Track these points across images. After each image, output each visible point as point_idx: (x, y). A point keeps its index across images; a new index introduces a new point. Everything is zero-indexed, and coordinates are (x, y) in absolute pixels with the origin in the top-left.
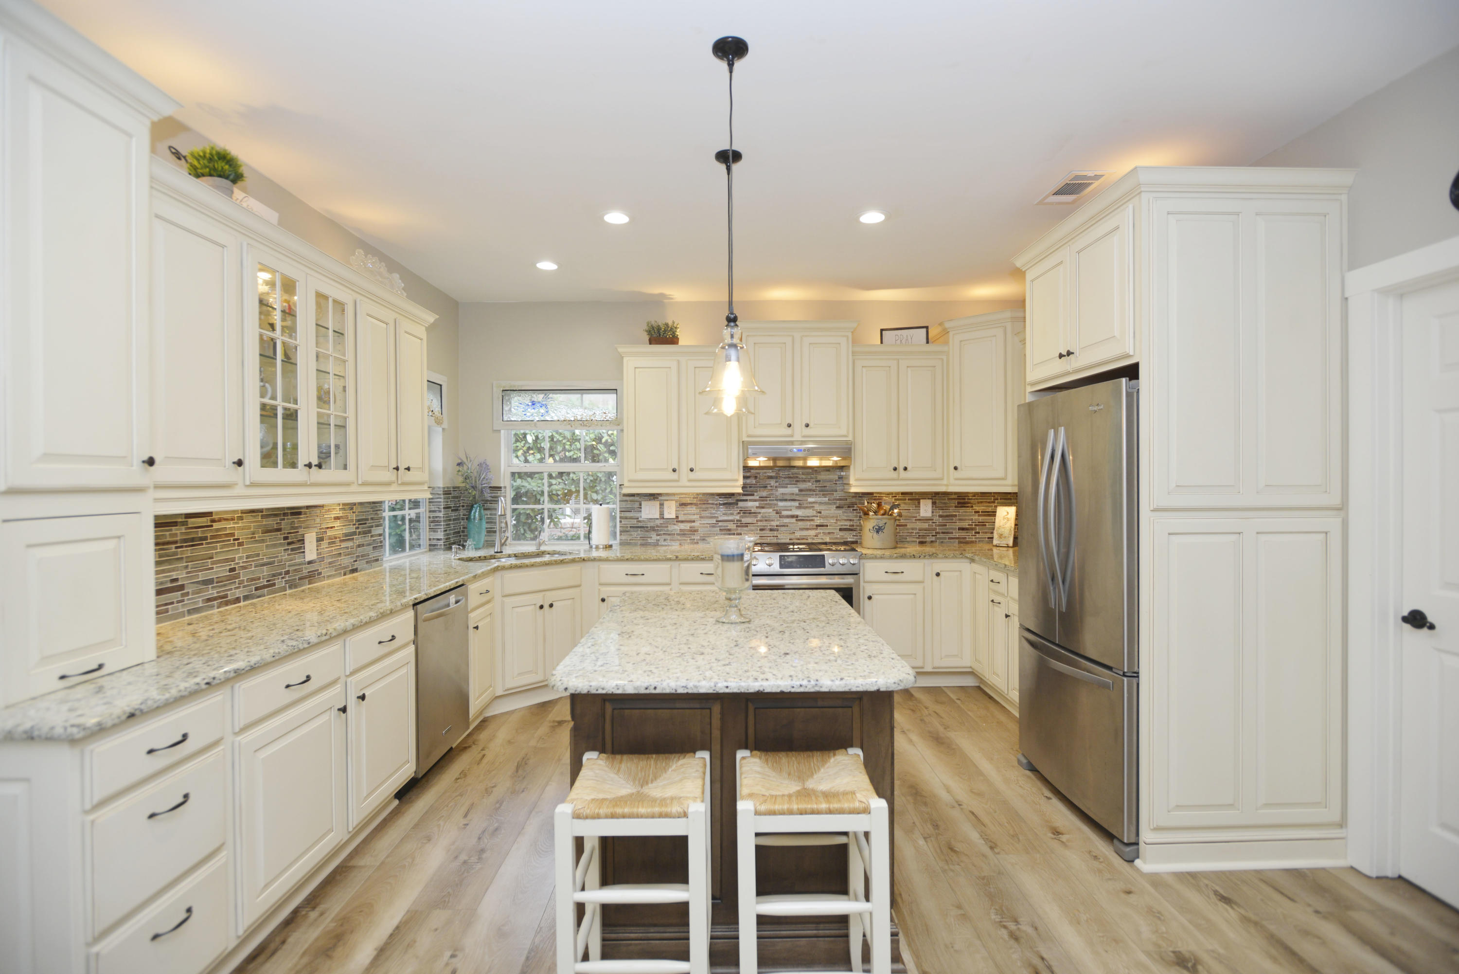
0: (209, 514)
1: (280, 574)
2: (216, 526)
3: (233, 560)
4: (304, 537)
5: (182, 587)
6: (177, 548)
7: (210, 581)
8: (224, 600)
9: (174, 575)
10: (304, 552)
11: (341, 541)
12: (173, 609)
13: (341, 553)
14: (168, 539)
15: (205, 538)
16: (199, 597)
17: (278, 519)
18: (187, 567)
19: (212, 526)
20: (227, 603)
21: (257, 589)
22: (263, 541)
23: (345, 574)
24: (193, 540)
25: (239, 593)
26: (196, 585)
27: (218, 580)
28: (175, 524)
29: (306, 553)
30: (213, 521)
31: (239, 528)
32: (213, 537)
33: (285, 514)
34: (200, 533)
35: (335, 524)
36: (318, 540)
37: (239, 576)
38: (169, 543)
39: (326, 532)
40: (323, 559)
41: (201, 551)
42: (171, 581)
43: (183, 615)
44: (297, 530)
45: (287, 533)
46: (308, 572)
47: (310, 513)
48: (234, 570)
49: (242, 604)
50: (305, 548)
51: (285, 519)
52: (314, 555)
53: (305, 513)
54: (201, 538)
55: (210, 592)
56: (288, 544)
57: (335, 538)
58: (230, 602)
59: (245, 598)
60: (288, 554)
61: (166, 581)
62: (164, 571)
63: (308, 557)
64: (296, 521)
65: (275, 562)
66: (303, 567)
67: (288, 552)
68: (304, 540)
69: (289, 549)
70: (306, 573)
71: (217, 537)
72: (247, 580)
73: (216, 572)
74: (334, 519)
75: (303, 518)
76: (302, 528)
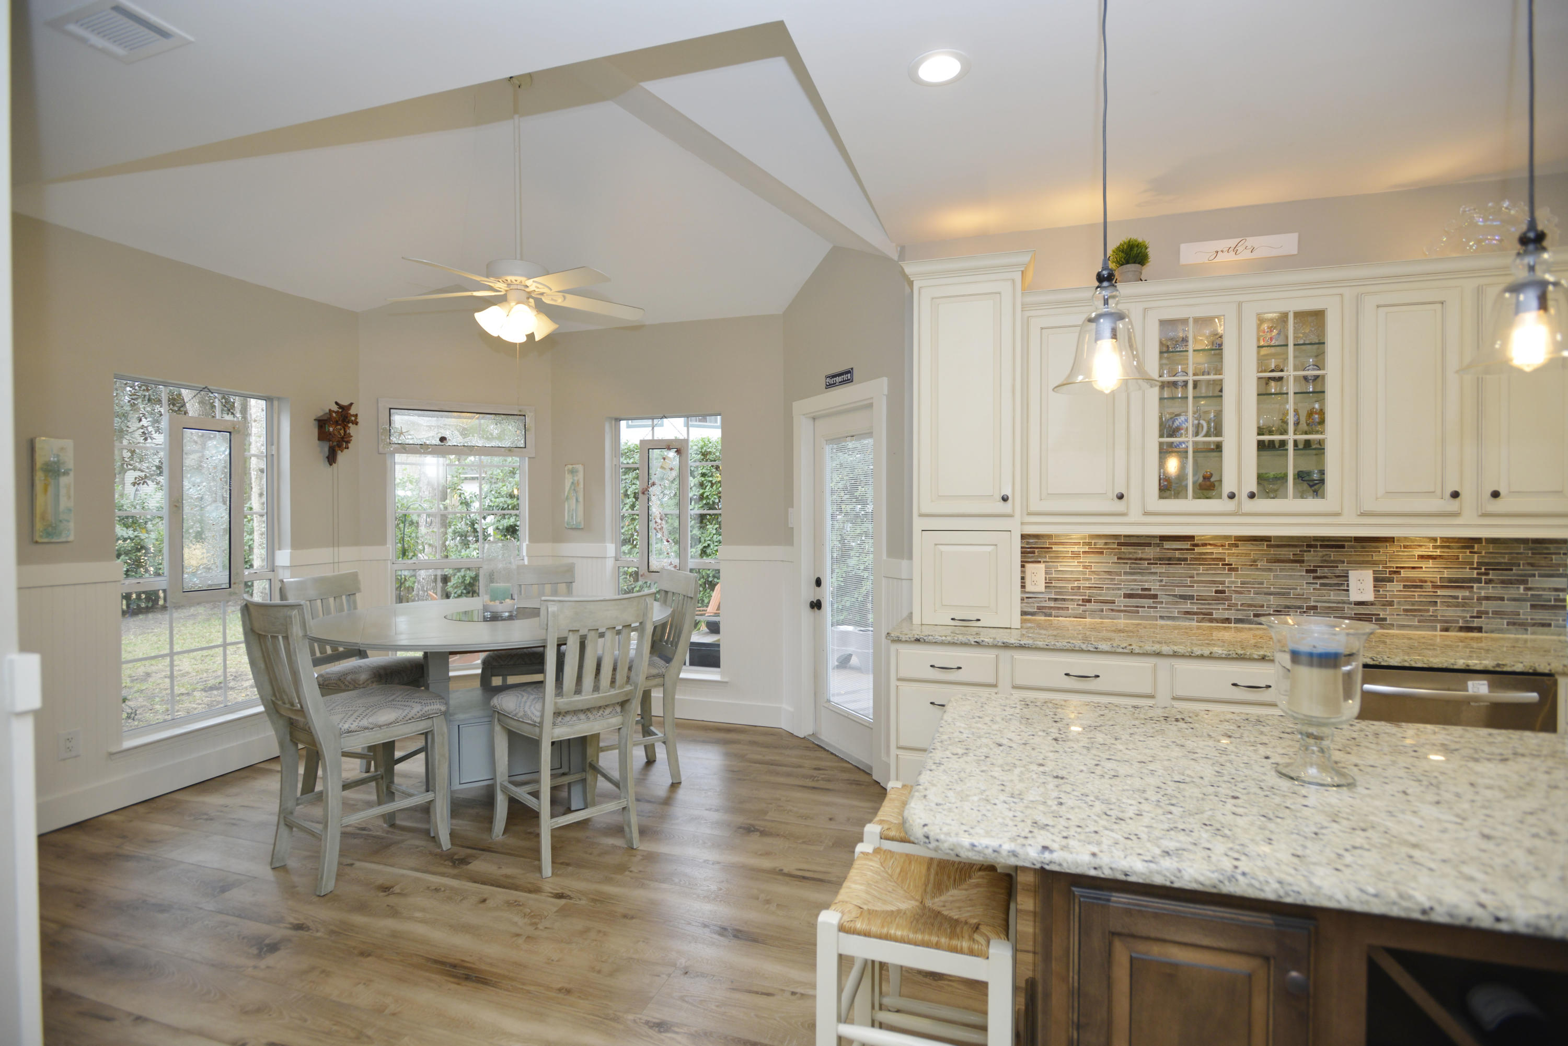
0: (1191, 538)
1: (1300, 607)
2: (1197, 550)
3: (1223, 583)
4: (1347, 573)
5: (1155, 596)
6: (1148, 564)
7: (1191, 597)
8: (1207, 616)
9: (1147, 586)
10: (1348, 590)
11: (1435, 587)
12: (1143, 612)
13: (1436, 602)
14: (1140, 556)
15: (1185, 560)
16: (1176, 608)
17: (1297, 551)
18: (1161, 581)
19: (1194, 550)
20: (1211, 621)
21: (1255, 615)
22: (1270, 570)
23: (1447, 630)
24: (1170, 559)
25: (1231, 614)
26: (1171, 597)
27: (1199, 598)
28: (1149, 545)
29: (1351, 592)
30: (1197, 545)
31: (1229, 555)
32: (1192, 559)
33: (1309, 546)
34: (1177, 554)
35: (1423, 564)
36: (1379, 580)
37: (1229, 599)
38: (1141, 559)
39: (1399, 573)
40: (1391, 604)
41: (1180, 570)
42: (1143, 589)
43: (1155, 618)
44: (1333, 564)
45: (1314, 566)
46: (1355, 614)
47: (1363, 547)
48: (1223, 592)
49: (1232, 625)
50: (1348, 586)
51: (1310, 551)
52: (1369, 596)
53: (1352, 547)
54: (1179, 559)
55: (1188, 606)
56: (1314, 578)
57: (1422, 581)
58: (1217, 621)
59: (1238, 621)
60: (1314, 589)
61: (1136, 588)
62: (1135, 580)
63: (1355, 596)
64: (1333, 554)
65: (1289, 593)
66: (1346, 606)
67: (1315, 586)
68: (1348, 577)
69: (1317, 583)
70: (1351, 614)
71: (1201, 560)
72: (1242, 605)
73: (1197, 590)
74: (1421, 557)
75: (1347, 552)
76: (1343, 562)
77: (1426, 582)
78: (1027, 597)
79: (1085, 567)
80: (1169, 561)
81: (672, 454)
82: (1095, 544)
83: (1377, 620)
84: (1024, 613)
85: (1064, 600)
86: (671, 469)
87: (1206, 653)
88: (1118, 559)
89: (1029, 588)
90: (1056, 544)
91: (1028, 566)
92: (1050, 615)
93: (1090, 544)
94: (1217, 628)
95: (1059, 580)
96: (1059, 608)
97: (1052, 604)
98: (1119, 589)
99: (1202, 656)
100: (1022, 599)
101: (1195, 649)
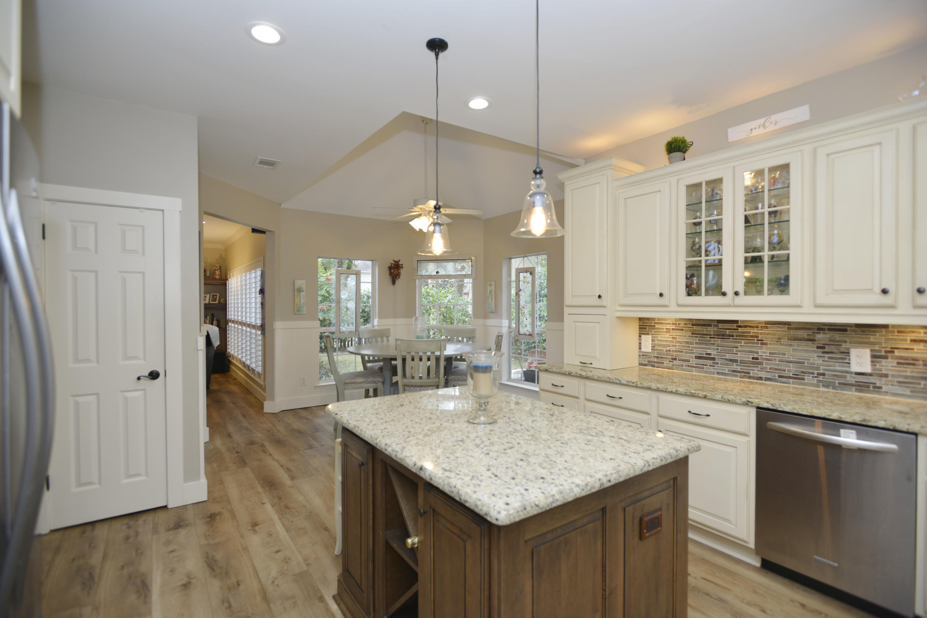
0: (736, 322)
1: (813, 373)
2: (740, 329)
3: (757, 353)
4: (849, 351)
5: (714, 359)
6: (710, 338)
7: (736, 361)
8: (746, 375)
9: (709, 352)
10: (849, 363)
12: (706, 368)
14: (705, 333)
15: (733, 336)
16: (727, 367)
17: (810, 332)
18: (718, 349)
19: (738, 329)
20: (750, 377)
21: (779, 376)
22: (791, 345)
24: (723, 335)
25: (763, 375)
26: (724, 360)
27: (741, 362)
28: (710, 325)
29: (852, 365)
30: (740, 327)
31: (761, 334)
32: (737, 336)
33: (819, 329)
34: (728, 332)
35: (916, 347)
36: (875, 357)
37: (761, 364)
38: (706, 335)
39: (893, 352)
40: (886, 376)
41: (729, 343)
42: (707, 354)
43: (713, 373)
44: (838, 344)
45: (823, 344)
46: (856, 382)
47: (863, 331)
48: (757, 359)
49: (763, 382)
50: (849, 360)
51: (820, 333)
52: (868, 369)
53: (853, 331)
54: (729, 336)
55: (735, 367)
56: (823, 353)
57: (914, 359)
58: (753, 378)
59: (767, 379)
60: (823, 361)
61: (702, 352)
62: (702, 348)
63: (855, 368)
64: (837, 336)
65: (804, 363)
66: (848, 375)
67: (823, 359)
68: (849, 353)
69: (825, 357)
70: (852, 381)
71: (742, 336)
72: (770, 369)
73: (740, 356)
74: (914, 341)
75: (849, 334)
76: (846, 342)
77: (918, 360)
78: (643, 355)
79: (673, 338)
80: (723, 336)
81: (528, 274)
82: (679, 324)
83: (874, 387)
84: (641, 364)
85: (662, 358)
86: (528, 283)
87: (674, 390)
88: (692, 334)
89: (643, 349)
90: (658, 323)
91: (643, 336)
92: (654, 367)
93: (676, 324)
94: (752, 383)
95: (659, 345)
96: (659, 363)
97: (656, 360)
98: (693, 353)
99: (671, 392)
100: (640, 356)
101: (669, 387)
